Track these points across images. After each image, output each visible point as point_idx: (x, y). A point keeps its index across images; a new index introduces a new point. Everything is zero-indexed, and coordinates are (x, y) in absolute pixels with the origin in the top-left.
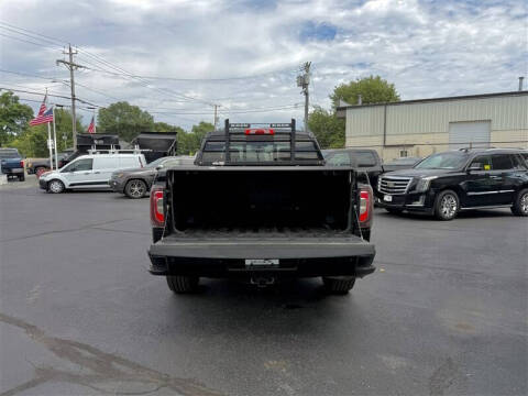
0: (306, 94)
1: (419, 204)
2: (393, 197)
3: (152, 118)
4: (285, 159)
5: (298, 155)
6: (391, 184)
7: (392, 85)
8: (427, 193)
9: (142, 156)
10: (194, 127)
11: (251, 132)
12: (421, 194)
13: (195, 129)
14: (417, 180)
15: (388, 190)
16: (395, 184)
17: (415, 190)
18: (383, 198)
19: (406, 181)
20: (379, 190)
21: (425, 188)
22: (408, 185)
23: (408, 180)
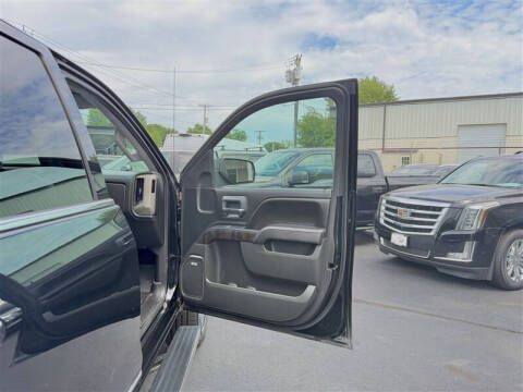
1: (464, 256)
2: (408, 240)
7: (392, 87)
12: (466, 237)
14: (457, 210)
15: (399, 224)
16: (413, 215)
17: (453, 228)
18: (390, 239)
19: (434, 209)
20: (382, 222)
21: (475, 225)
22: (440, 218)
23: (440, 209)
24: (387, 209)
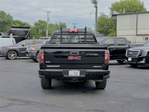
0: (96, 7)
1: (143, 62)
2: (132, 59)
3: (12, 18)
4: (83, 42)
5: (88, 40)
6: (131, 53)
7: (143, 3)
8: (146, 57)
9: (14, 39)
10: (35, 23)
11: (70, 32)
12: (144, 57)
13: (36, 24)
14: (142, 52)
15: (130, 56)
16: (133, 53)
17: (141, 56)
18: (128, 59)
19: (137, 52)
20: (126, 56)
21: (145, 55)
22: (138, 54)
23: (138, 51)
24: (128, 53)
